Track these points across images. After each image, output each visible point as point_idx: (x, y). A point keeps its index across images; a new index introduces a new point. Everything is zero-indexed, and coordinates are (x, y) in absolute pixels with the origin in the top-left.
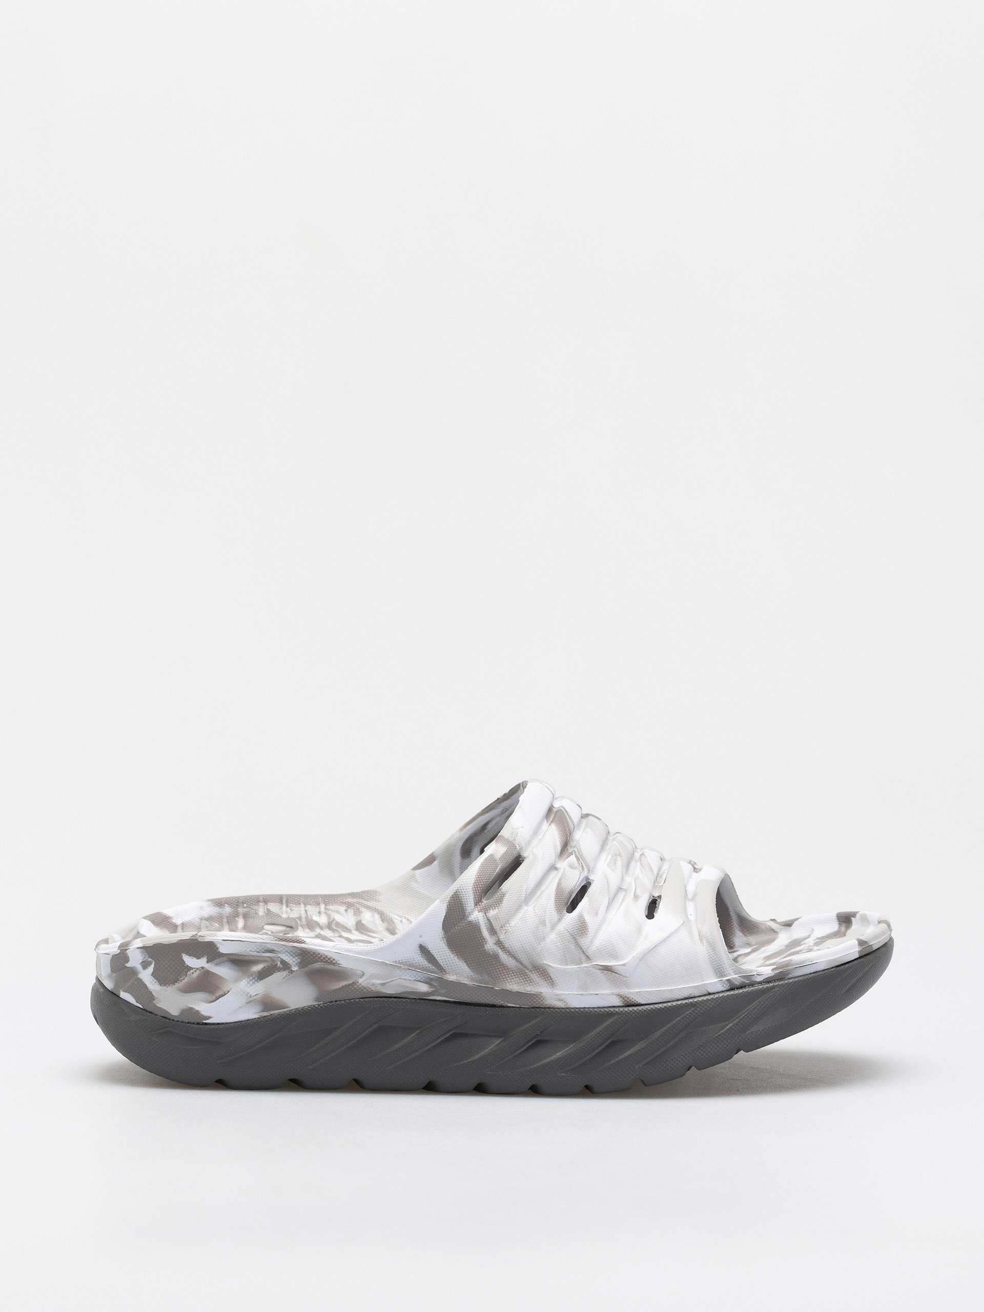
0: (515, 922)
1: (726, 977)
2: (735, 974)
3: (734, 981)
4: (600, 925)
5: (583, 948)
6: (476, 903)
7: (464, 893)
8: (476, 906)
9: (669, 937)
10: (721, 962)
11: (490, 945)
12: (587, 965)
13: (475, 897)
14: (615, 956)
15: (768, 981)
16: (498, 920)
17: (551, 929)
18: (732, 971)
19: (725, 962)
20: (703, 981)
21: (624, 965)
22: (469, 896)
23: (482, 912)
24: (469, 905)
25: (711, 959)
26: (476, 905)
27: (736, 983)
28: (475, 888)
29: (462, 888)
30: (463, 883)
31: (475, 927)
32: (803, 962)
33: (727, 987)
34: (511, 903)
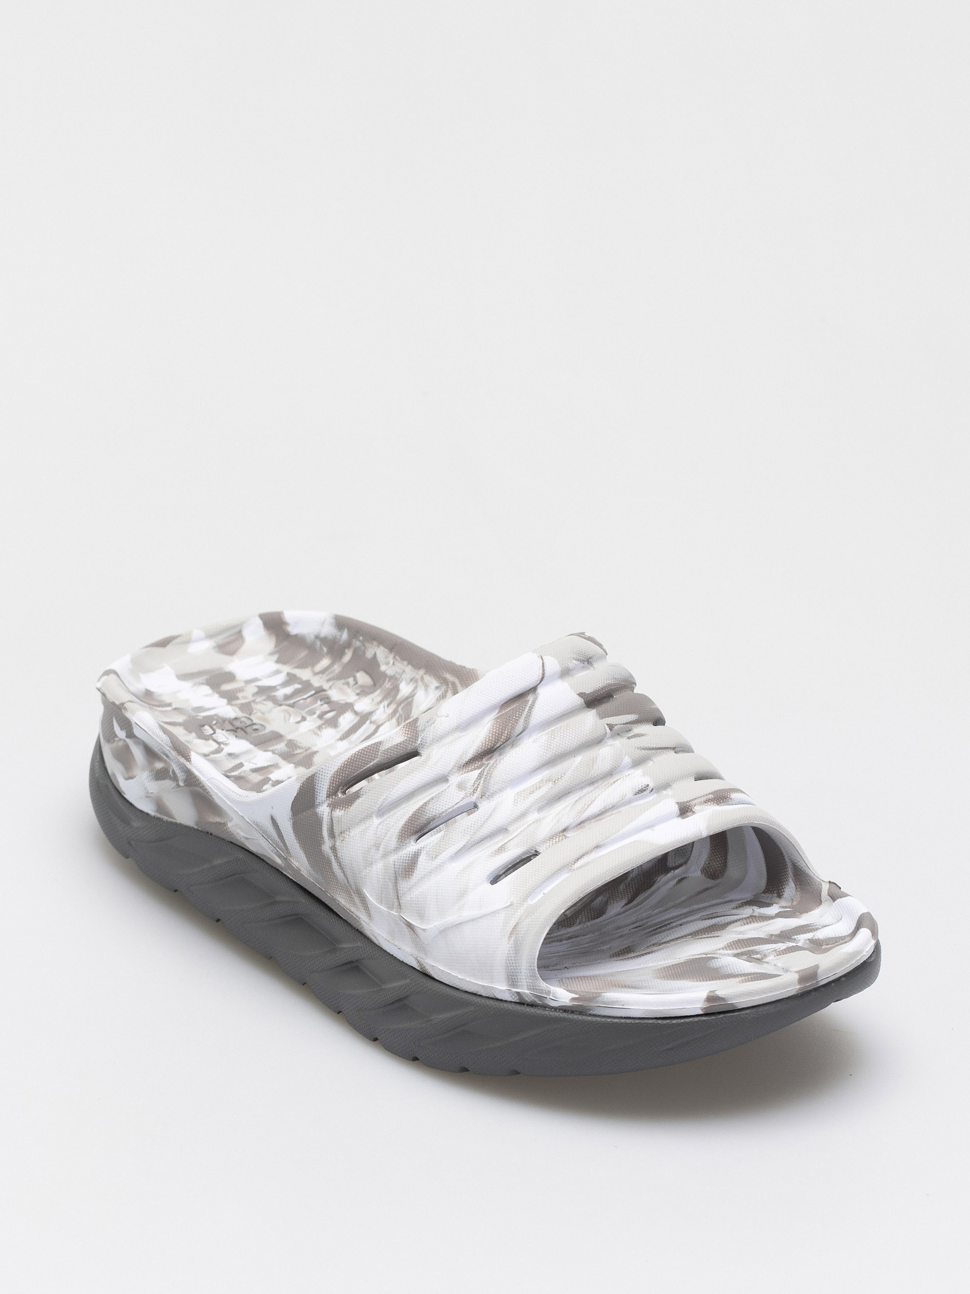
0: (355, 832)
1: (517, 989)
2: (528, 989)
3: (524, 996)
4: (430, 872)
5: (399, 892)
6: (329, 794)
7: (320, 779)
8: (328, 798)
9: (481, 917)
10: (517, 969)
11: (326, 847)
12: (395, 913)
13: (329, 788)
14: (421, 916)
15: (564, 1009)
16: (340, 823)
17: (382, 857)
18: (526, 984)
19: (523, 971)
20: (492, 982)
21: (424, 930)
22: (323, 785)
23: (330, 807)
24: (321, 794)
25: (508, 962)
26: (328, 796)
27: (527, 999)
28: (334, 777)
29: (321, 773)
30: (324, 768)
31: (318, 822)
32: (613, 1002)
33: (516, 999)
34: (360, 810)
